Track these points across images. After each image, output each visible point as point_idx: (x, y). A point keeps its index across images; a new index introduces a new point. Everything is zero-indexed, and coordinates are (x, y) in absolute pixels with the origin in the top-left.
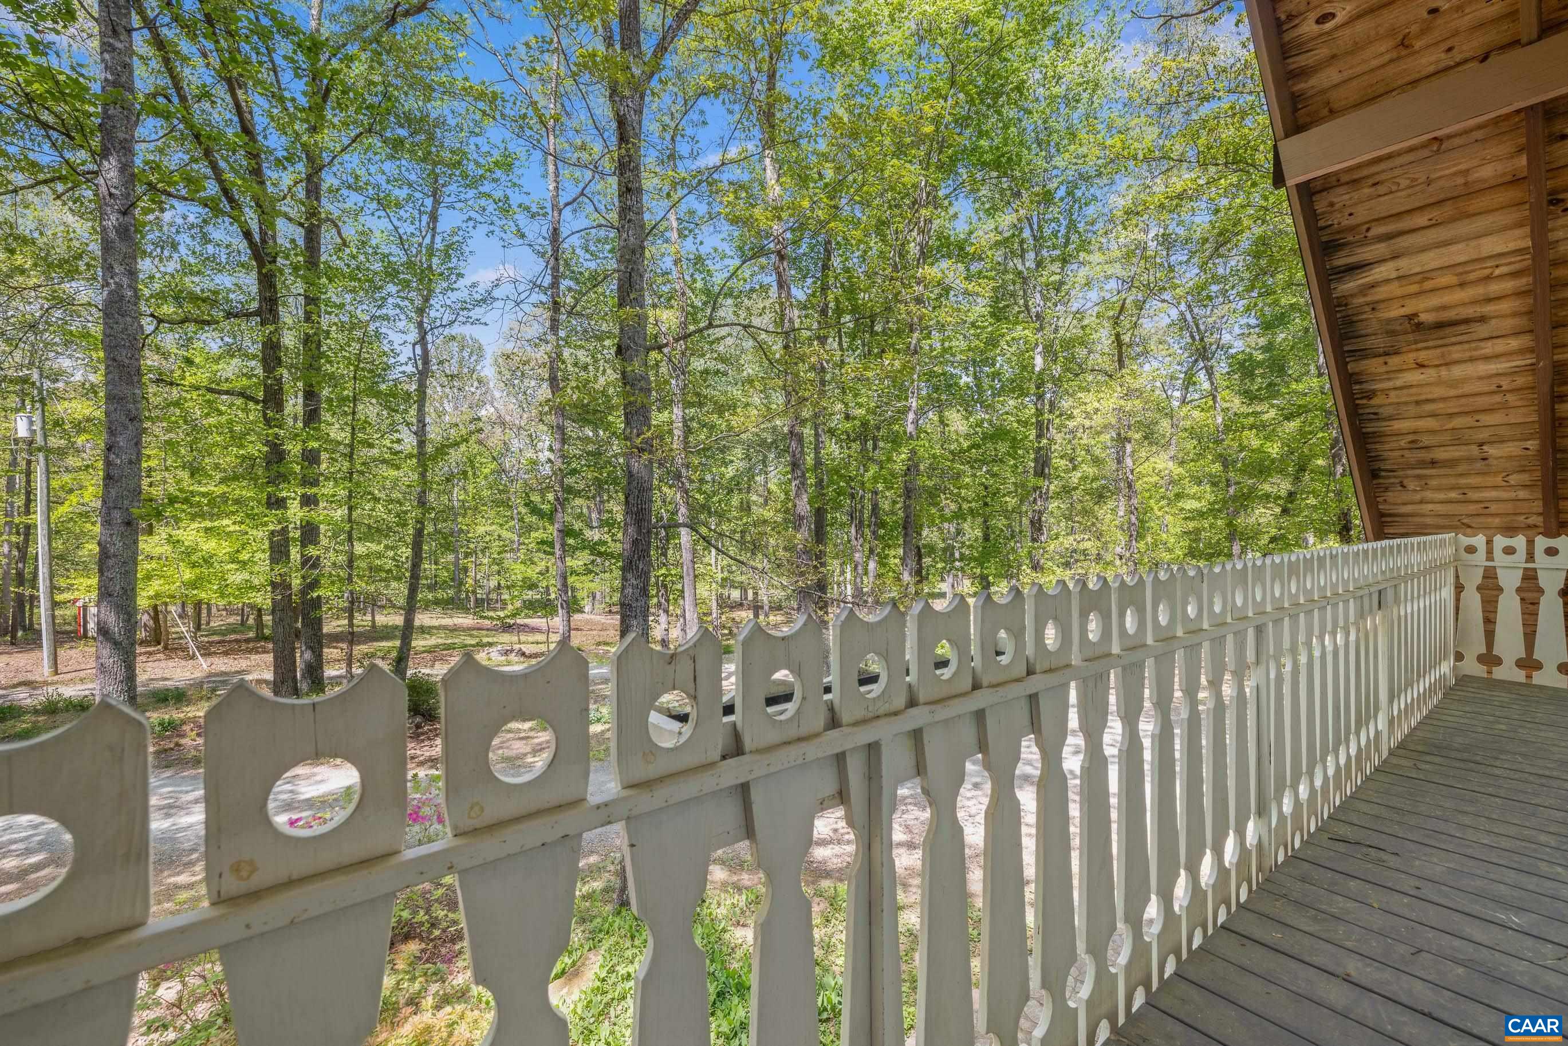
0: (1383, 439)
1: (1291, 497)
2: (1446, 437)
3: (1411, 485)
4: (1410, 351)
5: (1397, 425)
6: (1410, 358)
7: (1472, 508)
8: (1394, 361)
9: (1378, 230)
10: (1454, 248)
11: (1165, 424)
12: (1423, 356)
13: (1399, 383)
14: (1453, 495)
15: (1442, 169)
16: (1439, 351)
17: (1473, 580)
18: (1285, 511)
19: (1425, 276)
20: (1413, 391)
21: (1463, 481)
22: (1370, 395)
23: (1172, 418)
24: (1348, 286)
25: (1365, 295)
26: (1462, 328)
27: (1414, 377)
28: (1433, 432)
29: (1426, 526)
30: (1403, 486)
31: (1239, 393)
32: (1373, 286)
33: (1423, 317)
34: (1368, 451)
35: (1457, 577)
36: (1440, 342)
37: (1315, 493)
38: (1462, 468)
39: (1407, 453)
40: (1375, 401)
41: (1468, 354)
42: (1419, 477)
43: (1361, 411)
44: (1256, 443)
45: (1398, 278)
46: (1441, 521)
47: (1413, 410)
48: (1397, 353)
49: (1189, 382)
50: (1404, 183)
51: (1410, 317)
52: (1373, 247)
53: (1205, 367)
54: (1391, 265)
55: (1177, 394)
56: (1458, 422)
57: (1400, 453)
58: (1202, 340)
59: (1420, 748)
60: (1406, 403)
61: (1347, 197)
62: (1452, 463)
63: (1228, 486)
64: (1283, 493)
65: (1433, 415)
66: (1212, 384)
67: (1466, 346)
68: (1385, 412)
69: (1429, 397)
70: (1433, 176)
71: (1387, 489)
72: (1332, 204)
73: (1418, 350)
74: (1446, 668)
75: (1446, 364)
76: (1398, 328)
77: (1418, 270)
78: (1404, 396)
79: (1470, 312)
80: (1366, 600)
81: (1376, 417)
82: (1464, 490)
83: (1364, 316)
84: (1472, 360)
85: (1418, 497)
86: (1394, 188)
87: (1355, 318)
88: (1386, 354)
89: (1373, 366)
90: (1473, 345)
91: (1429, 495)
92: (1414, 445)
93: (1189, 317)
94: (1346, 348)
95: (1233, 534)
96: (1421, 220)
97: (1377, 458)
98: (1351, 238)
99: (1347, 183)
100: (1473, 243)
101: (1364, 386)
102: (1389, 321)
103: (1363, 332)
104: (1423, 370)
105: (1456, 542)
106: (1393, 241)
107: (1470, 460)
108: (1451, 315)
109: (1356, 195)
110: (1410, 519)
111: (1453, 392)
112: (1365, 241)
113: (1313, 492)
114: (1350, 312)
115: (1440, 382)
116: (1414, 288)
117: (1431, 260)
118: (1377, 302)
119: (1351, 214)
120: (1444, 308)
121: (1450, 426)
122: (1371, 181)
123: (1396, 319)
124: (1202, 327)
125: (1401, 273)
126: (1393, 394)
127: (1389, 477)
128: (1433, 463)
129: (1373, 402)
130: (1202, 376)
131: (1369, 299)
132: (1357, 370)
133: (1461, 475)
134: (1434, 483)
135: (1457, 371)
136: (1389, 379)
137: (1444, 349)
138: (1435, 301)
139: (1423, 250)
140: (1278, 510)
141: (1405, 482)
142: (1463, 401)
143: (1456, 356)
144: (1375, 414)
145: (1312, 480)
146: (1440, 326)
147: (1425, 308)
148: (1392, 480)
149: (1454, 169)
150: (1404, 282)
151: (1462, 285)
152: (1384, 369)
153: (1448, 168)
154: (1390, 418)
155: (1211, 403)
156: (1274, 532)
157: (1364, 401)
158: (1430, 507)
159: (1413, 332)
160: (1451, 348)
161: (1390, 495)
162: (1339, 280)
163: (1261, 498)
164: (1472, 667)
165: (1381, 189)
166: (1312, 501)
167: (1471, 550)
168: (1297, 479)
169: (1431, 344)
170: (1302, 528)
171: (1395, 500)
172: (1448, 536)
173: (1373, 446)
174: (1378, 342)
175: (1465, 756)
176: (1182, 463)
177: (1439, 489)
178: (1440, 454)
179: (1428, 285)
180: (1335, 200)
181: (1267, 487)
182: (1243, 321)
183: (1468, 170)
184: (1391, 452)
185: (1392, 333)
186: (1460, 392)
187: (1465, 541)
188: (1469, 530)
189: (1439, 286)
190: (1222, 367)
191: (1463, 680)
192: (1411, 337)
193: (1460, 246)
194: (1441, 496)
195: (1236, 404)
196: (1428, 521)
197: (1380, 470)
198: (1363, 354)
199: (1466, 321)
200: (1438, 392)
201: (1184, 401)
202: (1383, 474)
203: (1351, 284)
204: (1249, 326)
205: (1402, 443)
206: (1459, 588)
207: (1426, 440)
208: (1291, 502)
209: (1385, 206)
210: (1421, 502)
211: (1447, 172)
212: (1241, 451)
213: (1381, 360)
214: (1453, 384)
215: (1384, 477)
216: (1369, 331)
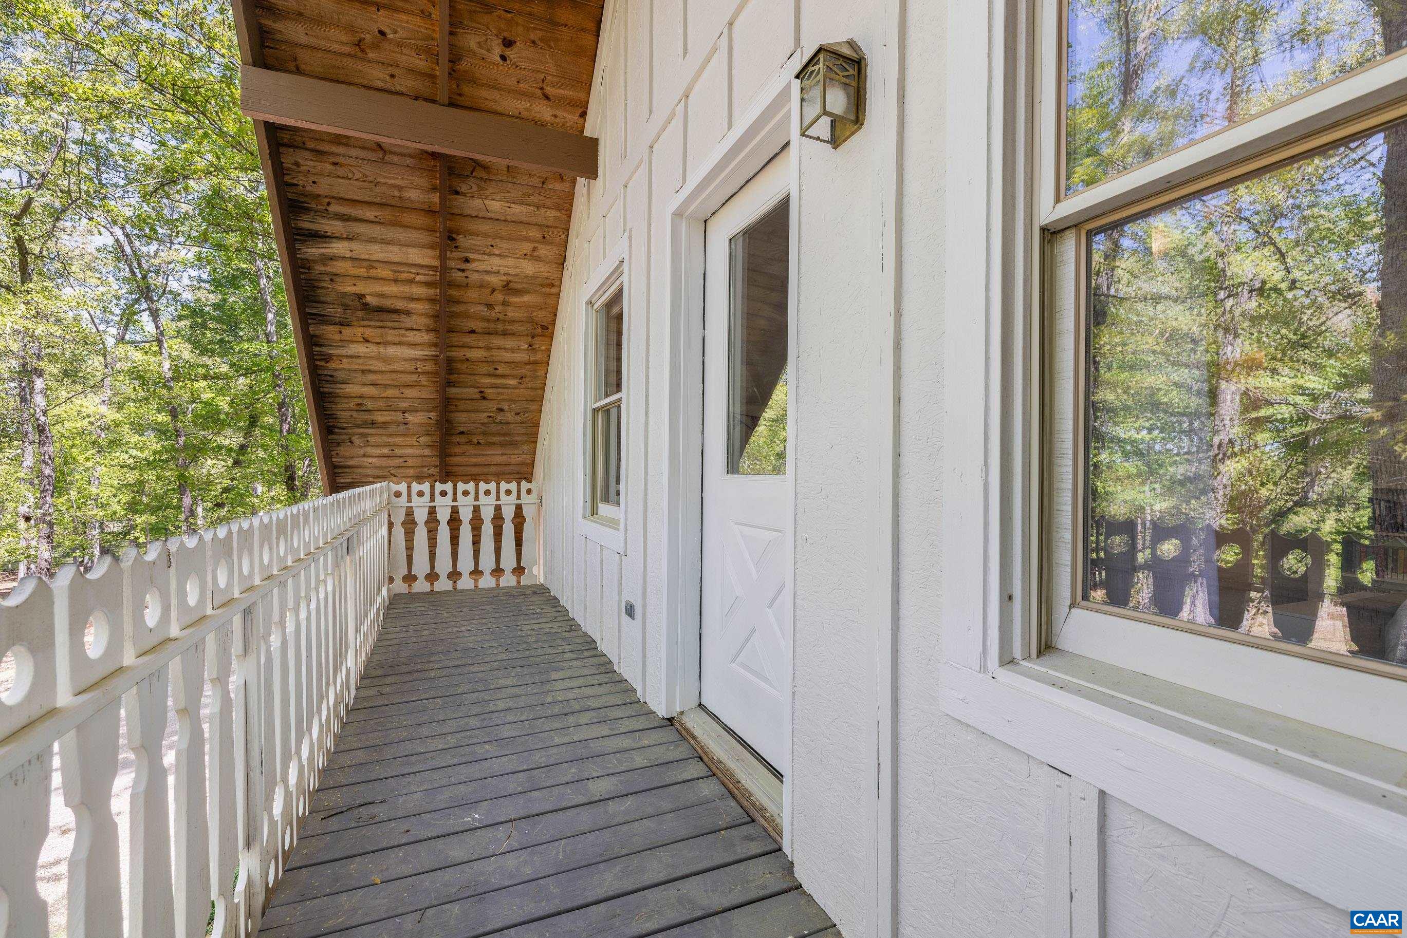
0: (337, 400)
1: (243, 448)
2: (381, 404)
3: (358, 441)
4: (360, 326)
5: (349, 389)
6: (359, 331)
7: (397, 461)
8: (347, 332)
9: (335, 208)
10: (391, 248)
11: (96, 362)
12: (369, 332)
13: (350, 352)
14: (386, 451)
15: (385, 177)
16: (379, 331)
17: (399, 518)
18: (237, 463)
19: (371, 264)
20: (361, 361)
21: (392, 440)
22: (328, 358)
23: (105, 356)
24: (311, 251)
25: (324, 265)
26: (394, 316)
27: (361, 349)
28: (373, 398)
29: (367, 476)
30: (352, 443)
31: (189, 340)
32: (332, 258)
33: (369, 299)
34: (325, 409)
35: (389, 516)
36: (381, 324)
37: (265, 447)
38: (392, 429)
39: (354, 414)
40: (331, 365)
41: (398, 339)
42: (361, 434)
43: (320, 372)
44: (207, 396)
45: (352, 259)
46: (377, 472)
47: (359, 378)
48: (349, 325)
49: (128, 319)
50: (358, 176)
51: (361, 296)
52: (333, 222)
53: (149, 309)
54: (346, 244)
55: (113, 331)
56: (390, 392)
57: (350, 413)
58: (144, 277)
59: (379, 672)
60: (355, 370)
61: (312, 163)
62: (385, 425)
63: (178, 436)
64: (235, 446)
65: (374, 384)
66: (157, 327)
67: (397, 332)
68: (340, 375)
69: (372, 368)
70: (380, 180)
71: (339, 445)
72: (297, 164)
73: (364, 326)
74: (384, 593)
75: (384, 343)
76: (350, 303)
77: (366, 257)
78: (354, 365)
79: (400, 304)
80: (339, 549)
81: (332, 379)
82: (392, 446)
83: (323, 284)
84: (401, 344)
85: (361, 452)
86: (350, 175)
87: (317, 284)
88: (341, 324)
89: (330, 332)
90: (402, 332)
91: (370, 450)
92: (360, 408)
93: (128, 250)
94: (308, 310)
95: (183, 485)
96: (369, 214)
97: (332, 416)
98: (313, 206)
99: (312, 150)
100: (404, 249)
101: (324, 349)
102: (344, 295)
103: (322, 299)
104: (367, 345)
105: (388, 489)
106: (348, 223)
107: (396, 423)
108: (388, 303)
109: (320, 166)
110: (356, 470)
111: (387, 368)
112: (325, 213)
113: (262, 446)
114: (312, 277)
115: (378, 358)
116: (363, 272)
117: (375, 252)
118: (336, 275)
119: (314, 182)
120: (383, 296)
121: (384, 395)
122: (332, 159)
123: (350, 295)
124: (145, 266)
125: (354, 255)
126: (345, 360)
127: (340, 434)
128: (373, 424)
129: (329, 365)
130: (145, 318)
131: (329, 269)
132: (317, 333)
133: (391, 435)
134: (372, 440)
135: (392, 351)
136: (343, 347)
137: (382, 330)
138: (377, 288)
139: (370, 241)
140: (230, 462)
141: (353, 439)
142: (394, 376)
143: (390, 338)
144: (331, 376)
145: (262, 434)
146: (381, 310)
147: (372, 291)
148: (344, 437)
149: (393, 182)
150: (356, 264)
151: (396, 281)
152: (337, 337)
153: (390, 178)
154: (343, 382)
155: (155, 348)
156: (226, 483)
157: (322, 363)
158: (370, 460)
159: (362, 310)
160: (387, 331)
161: (342, 450)
162: (303, 242)
163: (212, 449)
164: (400, 587)
165: (341, 172)
166: (261, 454)
167: (398, 494)
168: (248, 434)
169: (372, 323)
170: (253, 479)
171: (345, 454)
172: (385, 484)
173: (330, 405)
174: (333, 311)
175: (410, 667)
176: (120, 407)
177: (378, 446)
178: (379, 417)
179: (373, 273)
180: (301, 162)
181: (220, 440)
182: (194, 273)
183: (402, 187)
184: (344, 411)
185: (346, 306)
186: (391, 368)
187: (395, 487)
188: (395, 479)
189: (380, 276)
190: (167, 312)
191: (394, 600)
192: (360, 314)
193: (396, 248)
194: (377, 451)
195: (186, 352)
196: (369, 472)
197: (334, 426)
198: (323, 319)
199: (397, 311)
200: (377, 365)
201: (121, 340)
202: (337, 430)
203: (313, 250)
204: (200, 280)
205: (352, 405)
206: (391, 525)
207: (369, 405)
208: (243, 455)
209: (342, 188)
210: (364, 456)
211: (387, 181)
212: (192, 402)
213: (337, 328)
214: (388, 360)
215: (336, 433)
216: (328, 299)
